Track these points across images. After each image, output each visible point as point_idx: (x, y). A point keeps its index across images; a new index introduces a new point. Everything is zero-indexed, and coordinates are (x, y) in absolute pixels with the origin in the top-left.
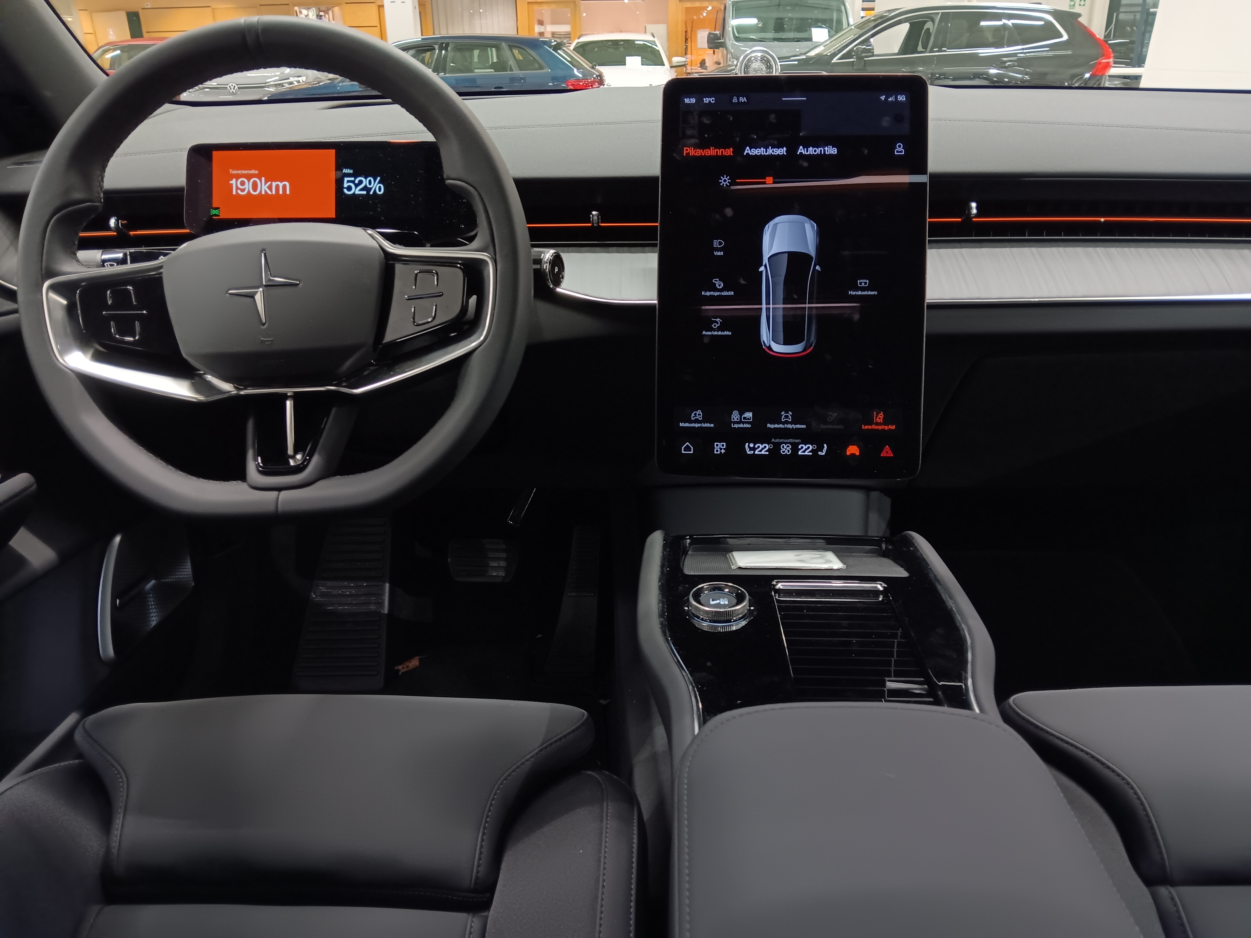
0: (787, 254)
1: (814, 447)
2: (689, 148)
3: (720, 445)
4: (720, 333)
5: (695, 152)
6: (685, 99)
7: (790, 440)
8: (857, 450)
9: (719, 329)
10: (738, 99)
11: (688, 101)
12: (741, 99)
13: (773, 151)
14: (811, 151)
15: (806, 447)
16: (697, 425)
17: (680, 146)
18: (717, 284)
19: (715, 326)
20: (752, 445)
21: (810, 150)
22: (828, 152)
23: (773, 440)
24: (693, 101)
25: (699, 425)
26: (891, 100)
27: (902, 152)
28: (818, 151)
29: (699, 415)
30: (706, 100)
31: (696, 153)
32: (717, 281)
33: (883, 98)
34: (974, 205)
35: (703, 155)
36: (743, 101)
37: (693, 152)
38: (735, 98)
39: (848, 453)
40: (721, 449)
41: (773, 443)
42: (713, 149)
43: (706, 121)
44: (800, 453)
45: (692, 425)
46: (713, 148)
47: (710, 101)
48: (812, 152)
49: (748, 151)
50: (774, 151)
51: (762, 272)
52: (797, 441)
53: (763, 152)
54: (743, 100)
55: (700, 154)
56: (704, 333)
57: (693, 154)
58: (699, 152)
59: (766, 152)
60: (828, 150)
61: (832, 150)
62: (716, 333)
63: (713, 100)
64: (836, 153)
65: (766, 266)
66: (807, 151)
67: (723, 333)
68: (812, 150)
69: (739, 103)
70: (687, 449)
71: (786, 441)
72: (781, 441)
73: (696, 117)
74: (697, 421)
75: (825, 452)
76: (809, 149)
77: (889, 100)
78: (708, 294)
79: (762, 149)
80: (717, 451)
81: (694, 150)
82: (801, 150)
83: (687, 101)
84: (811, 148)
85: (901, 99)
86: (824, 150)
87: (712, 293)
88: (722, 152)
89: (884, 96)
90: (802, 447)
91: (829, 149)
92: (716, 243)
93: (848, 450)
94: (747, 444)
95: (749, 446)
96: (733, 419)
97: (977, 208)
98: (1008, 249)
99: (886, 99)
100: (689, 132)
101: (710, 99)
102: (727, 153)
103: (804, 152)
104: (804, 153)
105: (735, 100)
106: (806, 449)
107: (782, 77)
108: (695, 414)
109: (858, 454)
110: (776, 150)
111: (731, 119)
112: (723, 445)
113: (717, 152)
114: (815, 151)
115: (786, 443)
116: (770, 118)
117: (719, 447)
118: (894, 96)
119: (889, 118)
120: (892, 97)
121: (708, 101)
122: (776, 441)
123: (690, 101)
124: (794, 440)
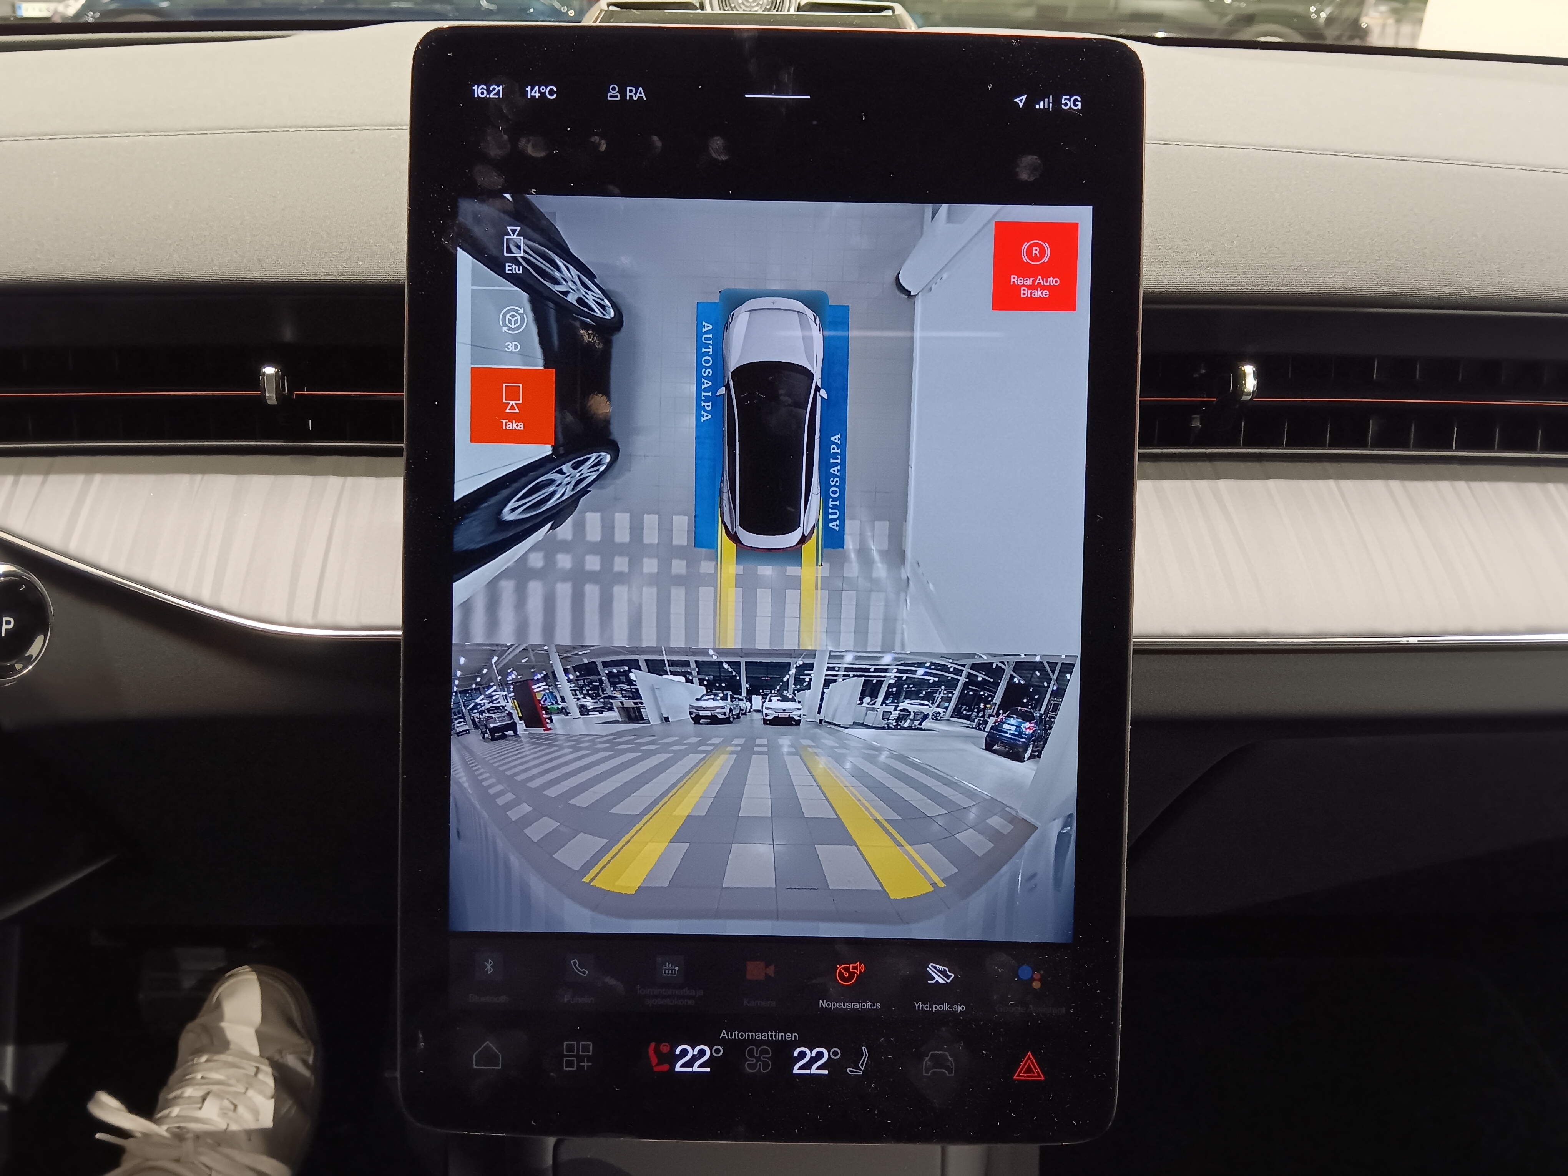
1: (835, 1053)
3: (578, 1046)
6: (475, 88)
10: (623, 92)
11: (482, 93)
12: (631, 91)
15: (814, 1055)
23: (724, 1034)
24: (497, 91)
26: (1042, 107)
30: (534, 92)
33: (1020, 101)
34: (1249, 370)
36: (635, 98)
40: (581, 1059)
41: (724, 1042)
43: (535, 150)
44: (796, 1070)
47: (543, 95)
52: (788, 1036)
54: (636, 94)
63: (551, 92)
69: (624, 103)
70: (488, 1057)
71: (759, 1036)
72: (745, 1035)
73: (505, 137)
75: (863, 1069)
77: (1037, 107)
80: (570, 1064)
83: (479, 91)
85: (1070, 104)
89: (1025, 97)
90: (802, 1055)
94: (653, 1044)
95: (657, 1051)
97: (1258, 375)
98: (1331, 483)
99: (1029, 103)
100: (484, 181)
101: (543, 89)
105: (613, 94)
106: (813, 1061)
107: (746, 35)
111: (603, 147)
112: (586, 1048)
115: (758, 1044)
116: (710, 149)
117: (575, 1053)
118: (1051, 97)
119: (1036, 159)
120: (1046, 100)
121: (537, 95)
122: (731, 1036)
123: (489, 92)
124: (780, 1034)
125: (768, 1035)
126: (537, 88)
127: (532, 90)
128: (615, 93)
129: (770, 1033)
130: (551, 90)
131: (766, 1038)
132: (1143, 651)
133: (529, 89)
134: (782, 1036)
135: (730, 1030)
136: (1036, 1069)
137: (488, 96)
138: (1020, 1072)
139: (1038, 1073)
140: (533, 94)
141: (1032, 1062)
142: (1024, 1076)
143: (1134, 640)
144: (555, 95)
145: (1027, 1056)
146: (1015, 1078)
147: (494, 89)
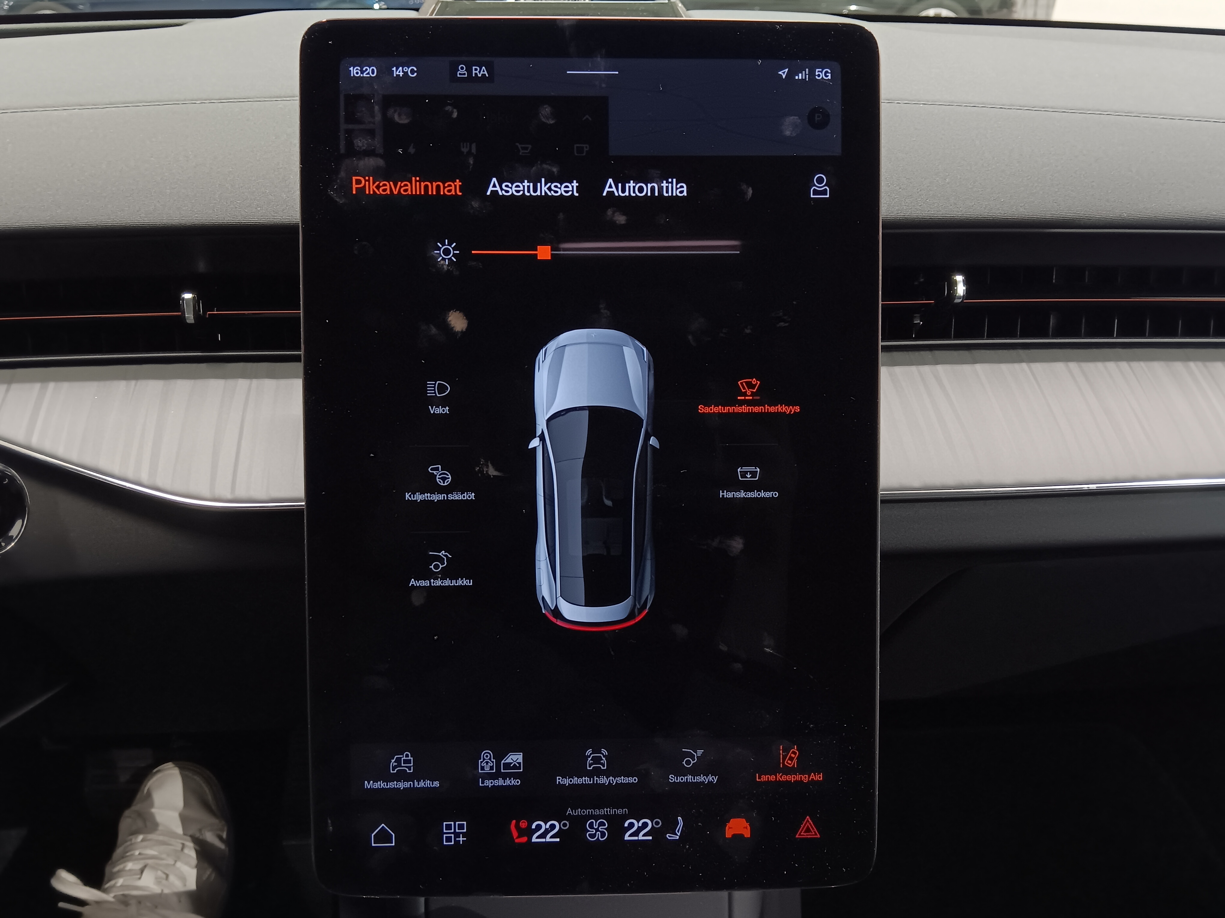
0: (587, 413)
1: (657, 823)
2: (365, 178)
3: (455, 825)
4: (447, 583)
5: (378, 187)
6: (351, 69)
7: (603, 812)
8: (746, 828)
9: (445, 574)
10: (469, 71)
11: (357, 73)
12: (476, 69)
13: (550, 189)
14: (632, 189)
15: (640, 825)
16: (402, 785)
17: (342, 174)
18: (438, 477)
19: (436, 567)
20: (523, 824)
21: (629, 187)
22: (667, 192)
23: (569, 811)
24: (370, 71)
25: (407, 785)
26: (800, 78)
27: (824, 192)
28: (647, 189)
29: (406, 762)
30: (398, 72)
31: (379, 191)
32: (437, 469)
33: (783, 73)
34: (959, 278)
35: (396, 193)
36: (480, 75)
37: (373, 187)
38: (462, 68)
39: (729, 834)
40: (457, 835)
41: (569, 818)
42: (416, 181)
43: (401, 118)
44: (627, 838)
45: (392, 785)
46: (418, 179)
47: (406, 73)
48: (634, 192)
49: (494, 186)
50: (553, 188)
51: (535, 449)
52: (619, 812)
53: (529, 191)
54: (480, 72)
55: (388, 192)
56: (413, 582)
57: (374, 191)
58: (387, 188)
59: (535, 190)
60: (667, 187)
61: (677, 189)
62: (438, 583)
63: (412, 72)
64: (685, 194)
65: (542, 438)
66: (623, 191)
67: (454, 583)
68: (634, 187)
69: (471, 79)
70: (383, 837)
71: (597, 812)
72: (587, 812)
73: (376, 108)
74: (401, 776)
75: (679, 834)
76: (627, 185)
77: (797, 78)
78: (419, 497)
79: (526, 184)
80: (449, 839)
81: (374, 183)
82: (610, 187)
83: (354, 71)
84: (632, 184)
85: (822, 75)
86: (660, 189)
87: (427, 496)
88: (438, 187)
89: (787, 70)
90: (631, 825)
91: (670, 185)
92: (432, 388)
93: (727, 828)
94: (514, 821)
95: (517, 826)
96: (483, 768)
97: (966, 282)
98: (1024, 365)
99: (790, 75)
100: (360, 143)
101: (406, 69)
102: (449, 191)
103: (618, 193)
104: (616, 194)
105: (462, 72)
106: (640, 829)
107: (566, 24)
108: (398, 760)
109: (747, 834)
110: (556, 186)
111: (455, 115)
112: (461, 827)
113: (426, 187)
114: (641, 190)
115: (596, 818)
116: (540, 114)
117: (453, 831)
118: (807, 70)
119: (797, 119)
120: (804, 72)
121: (401, 74)
122: (575, 813)
123: (362, 72)
124: (614, 810)
125: (604, 811)
126: (401, 68)
127: (397, 70)
128: (464, 71)
129: (605, 809)
130: (412, 70)
131: (603, 813)
132: (889, 501)
133: (394, 69)
134: (615, 811)
135: (574, 808)
136: (813, 829)
137: (362, 75)
138: (801, 832)
139: (815, 832)
140: (398, 73)
141: (810, 824)
142: (804, 835)
143: (881, 492)
144: (415, 74)
145: (806, 819)
146: (797, 836)
147: (367, 70)
